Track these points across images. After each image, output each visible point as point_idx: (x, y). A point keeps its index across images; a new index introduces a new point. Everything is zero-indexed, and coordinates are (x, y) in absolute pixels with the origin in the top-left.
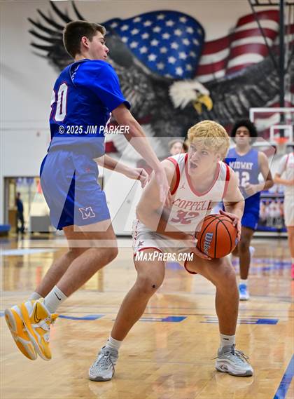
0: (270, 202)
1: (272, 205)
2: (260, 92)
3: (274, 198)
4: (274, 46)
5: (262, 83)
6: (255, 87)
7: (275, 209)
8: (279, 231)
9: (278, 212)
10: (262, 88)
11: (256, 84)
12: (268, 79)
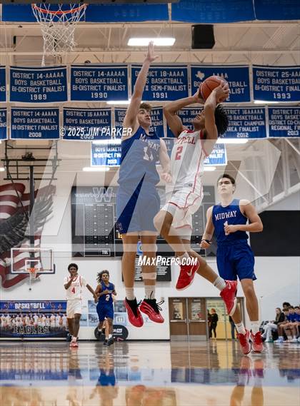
0: (16, 316)
1: (17, 318)
2: (8, 239)
3: (18, 313)
4: (18, 208)
5: (9, 233)
6: (5, 236)
7: (19, 321)
8: (22, 336)
9: (21, 322)
10: (9, 236)
11: (6, 234)
12: (14, 230)
